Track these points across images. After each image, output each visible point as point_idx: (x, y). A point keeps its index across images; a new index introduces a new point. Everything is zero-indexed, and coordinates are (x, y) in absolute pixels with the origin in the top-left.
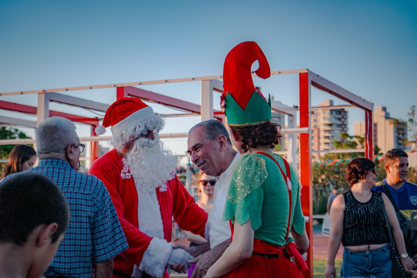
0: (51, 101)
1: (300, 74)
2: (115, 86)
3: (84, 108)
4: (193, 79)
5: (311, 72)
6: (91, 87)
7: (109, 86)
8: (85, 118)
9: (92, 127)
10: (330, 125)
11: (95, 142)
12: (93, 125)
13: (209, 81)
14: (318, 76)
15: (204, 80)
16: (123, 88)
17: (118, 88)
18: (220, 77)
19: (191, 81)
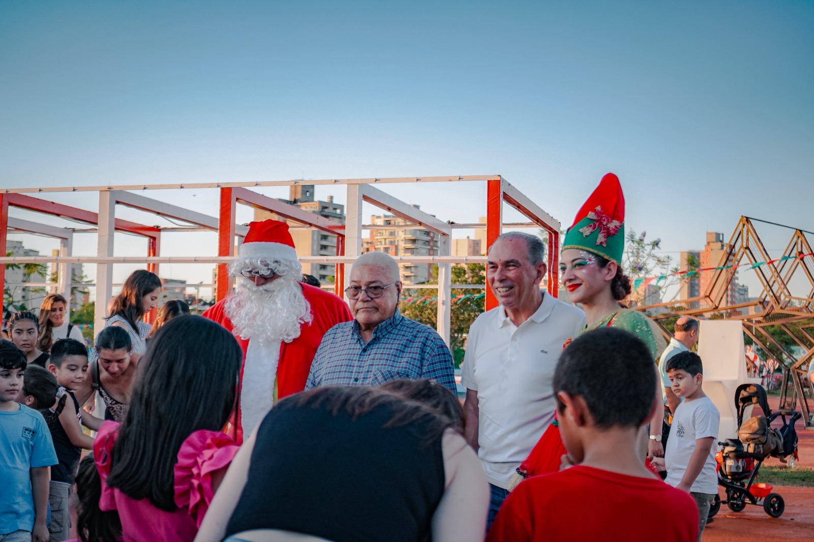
0: (118, 202)
1: (489, 182)
2: (218, 186)
3: (158, 213)
4: (335, 181)
5: (503, 180)
6: (183, 186)
7: (210, 186)
8: (142, 226)
9: (150, 240)
10: (414, 241)
11: (154, 265)
12: (151, 237)
13: (358, 185)
14: (509, 184)
15: (350, 184)
16: (230, 189)
17: (223, 189)
18: (375, 180)
19: (333, 184)
